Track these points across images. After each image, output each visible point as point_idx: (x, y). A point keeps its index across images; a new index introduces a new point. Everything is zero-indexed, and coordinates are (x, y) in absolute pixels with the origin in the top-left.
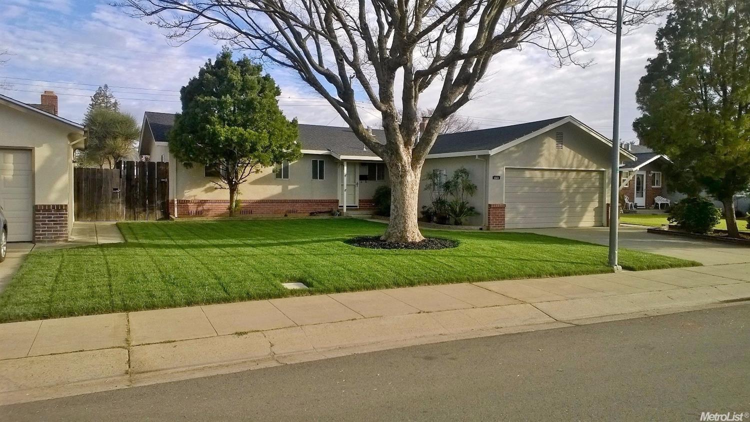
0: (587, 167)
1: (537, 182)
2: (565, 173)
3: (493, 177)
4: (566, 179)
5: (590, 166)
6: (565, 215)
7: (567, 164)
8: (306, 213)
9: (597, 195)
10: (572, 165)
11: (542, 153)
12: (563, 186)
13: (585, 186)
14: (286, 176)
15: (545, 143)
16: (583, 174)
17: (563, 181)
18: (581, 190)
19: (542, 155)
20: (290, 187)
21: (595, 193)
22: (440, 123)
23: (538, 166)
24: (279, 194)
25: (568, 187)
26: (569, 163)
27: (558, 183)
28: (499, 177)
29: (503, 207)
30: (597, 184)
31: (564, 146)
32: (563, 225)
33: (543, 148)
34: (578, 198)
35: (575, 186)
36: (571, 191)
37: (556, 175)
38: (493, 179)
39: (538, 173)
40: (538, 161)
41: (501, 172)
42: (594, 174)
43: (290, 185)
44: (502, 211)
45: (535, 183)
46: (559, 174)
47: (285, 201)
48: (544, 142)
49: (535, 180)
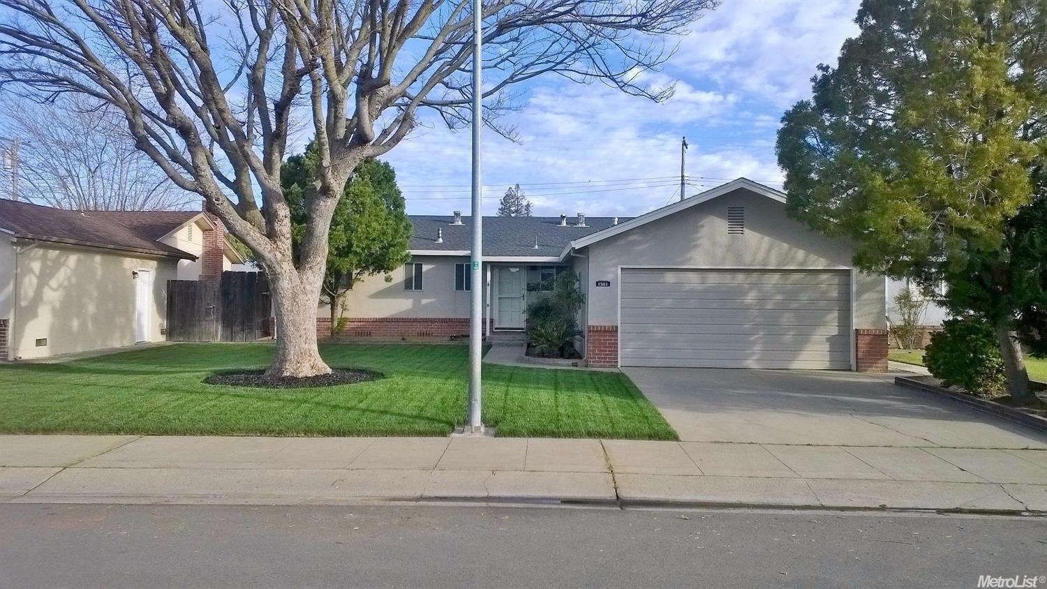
0: (802, 264)
1: (692, 291)
2: (755, 275)
3: (597, 283)
4: (754, 285)
5: (810, 263)
6: (758, 348)
7: (754, 260)
8: (445, 336)
9: (835, 314)
10: (765, 261)
11: (698, 243)
12: (751, 298)
13: (804, 297)
14: (419, 286)
15: (702, 226)
16: (796, 276)
17: (751, 289)
18: (795, 305)
19: (696, 246)
20: (424, 301)
21: (830, 310)
22: (322, 203)
23: (690, 265)
24: (409, 310)
25: (762, 300)
26: (760, 257)
27: (740, 292)
28: (609, 283)
29: (613, 331)
30: (835, 294)
31: (746, 231)
32: (752, 364)
33: (699, 235)
34: (787, 318)
35: (779, 297)
36: (770, 306)
37: (733, 279)
38: (597, 285)
39: (694, 277)
40: (688, 256)
41: (614, 273)
42: (824, 277)
43: (423, 298)
44: (612, 336)
45: (687, 292)
46: (741, 277)
47: (415, 320)
48: (700, 224)
49: (687, 287)
